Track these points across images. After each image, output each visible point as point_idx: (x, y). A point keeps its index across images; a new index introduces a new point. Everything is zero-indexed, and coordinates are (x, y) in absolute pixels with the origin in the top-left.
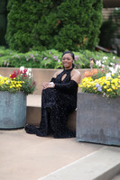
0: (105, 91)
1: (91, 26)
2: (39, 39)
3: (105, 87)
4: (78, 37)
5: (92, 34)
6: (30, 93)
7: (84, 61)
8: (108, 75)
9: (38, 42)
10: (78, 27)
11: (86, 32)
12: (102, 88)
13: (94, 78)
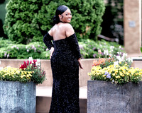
0: (114, 78)
1: (93, 14)
2: (40, 29)
3: (114, 75)
4: (81, 26)
5: (95, 22)
6: (40, 82)
7: (87, 51)
8: (116, 64)
9: (39, 32)
10: (80, 16)
11: (89, 21)
12: (111, 75)
13: (103, 66)
